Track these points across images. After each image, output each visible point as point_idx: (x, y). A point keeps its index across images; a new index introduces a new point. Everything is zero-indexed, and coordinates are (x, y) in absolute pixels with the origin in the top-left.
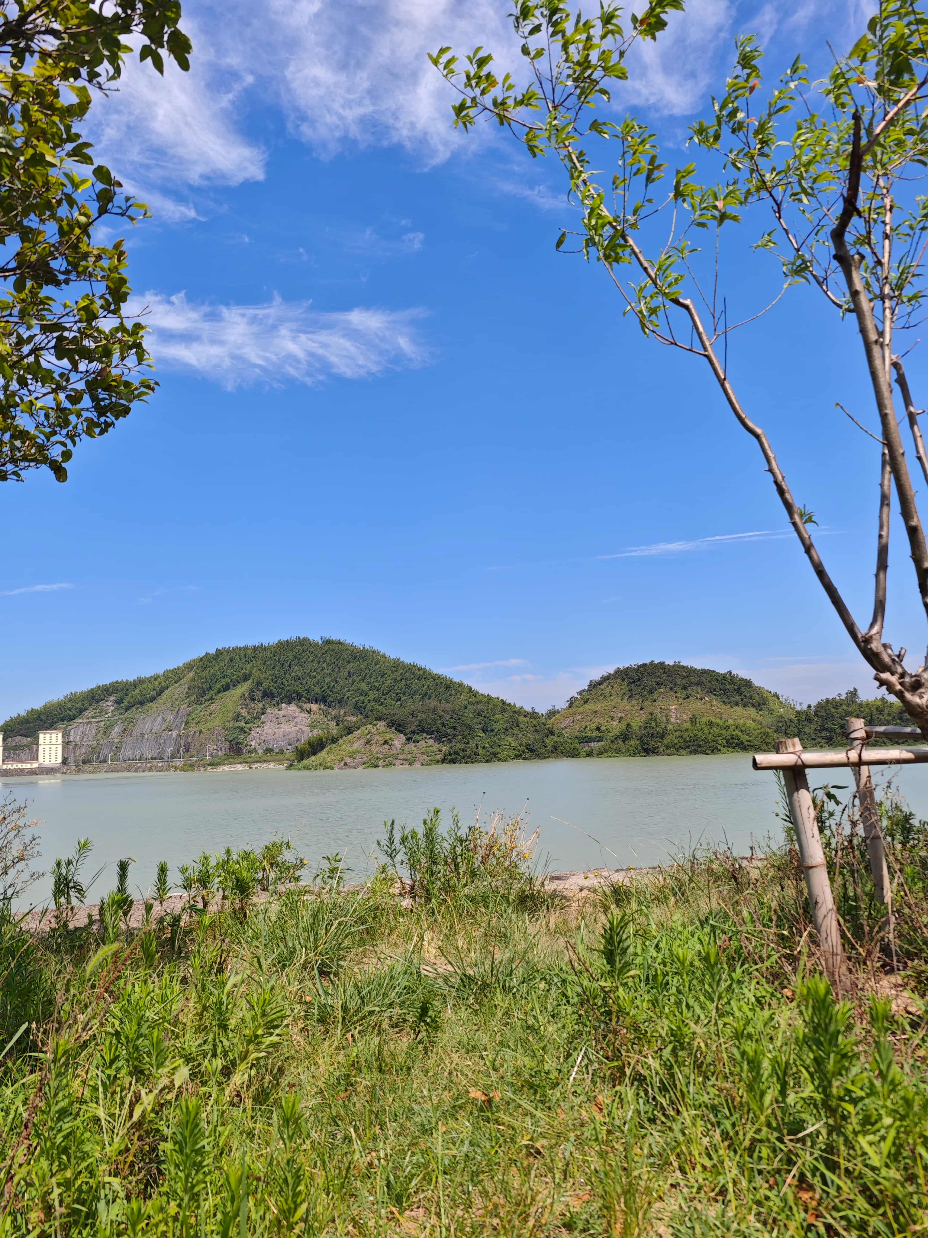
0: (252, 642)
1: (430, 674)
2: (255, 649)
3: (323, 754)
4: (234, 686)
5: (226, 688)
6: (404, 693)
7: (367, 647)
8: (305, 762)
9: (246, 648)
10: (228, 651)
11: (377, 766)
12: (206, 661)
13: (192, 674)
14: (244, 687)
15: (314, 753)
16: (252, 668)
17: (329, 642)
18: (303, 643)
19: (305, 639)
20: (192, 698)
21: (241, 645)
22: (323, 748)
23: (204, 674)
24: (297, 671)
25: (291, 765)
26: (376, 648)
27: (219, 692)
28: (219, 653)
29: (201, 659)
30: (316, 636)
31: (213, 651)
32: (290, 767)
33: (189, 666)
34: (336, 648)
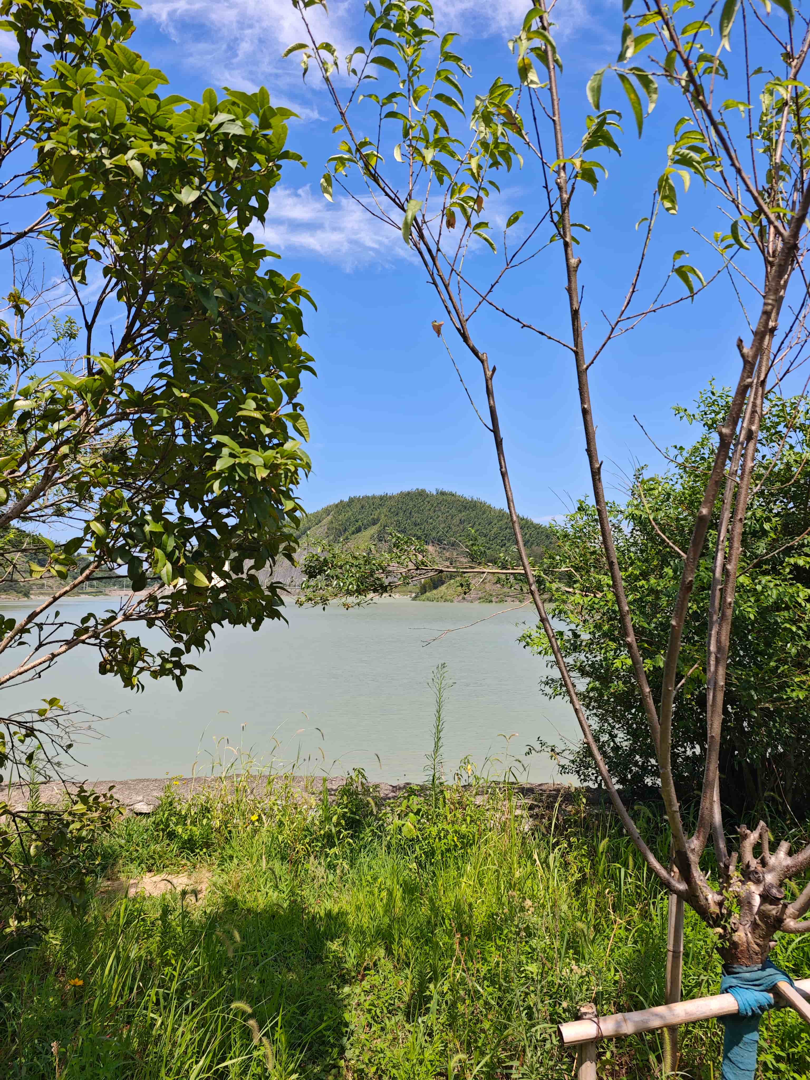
0: (378, 492)
1: (532, 524)
2: (381, 498)
3: (443, 588)
4: (365, 528)
5: (359, 530)
6: (509, 540)
7: (475, 499)
8: (428, 594)
9: (374, 497)
10: (359, 499)
11: (491, 601)
12: (341, 507)
13: (329, 518)
14: (373, 530)
15: (435, 587)
16: (380, 513)
17: (443, 493)
18: (421, 494)
19: (423, 491)
21: (370, 494)
22: (443, 584)
23: (340, 517)
24: (417, 517)
26: (483, 499)
27: (353, 533)
28: (351, 500)
30: (431, 489)
31: (346, 499)
32: (415, 599)
33: (327, 511)
34: (449, 499)
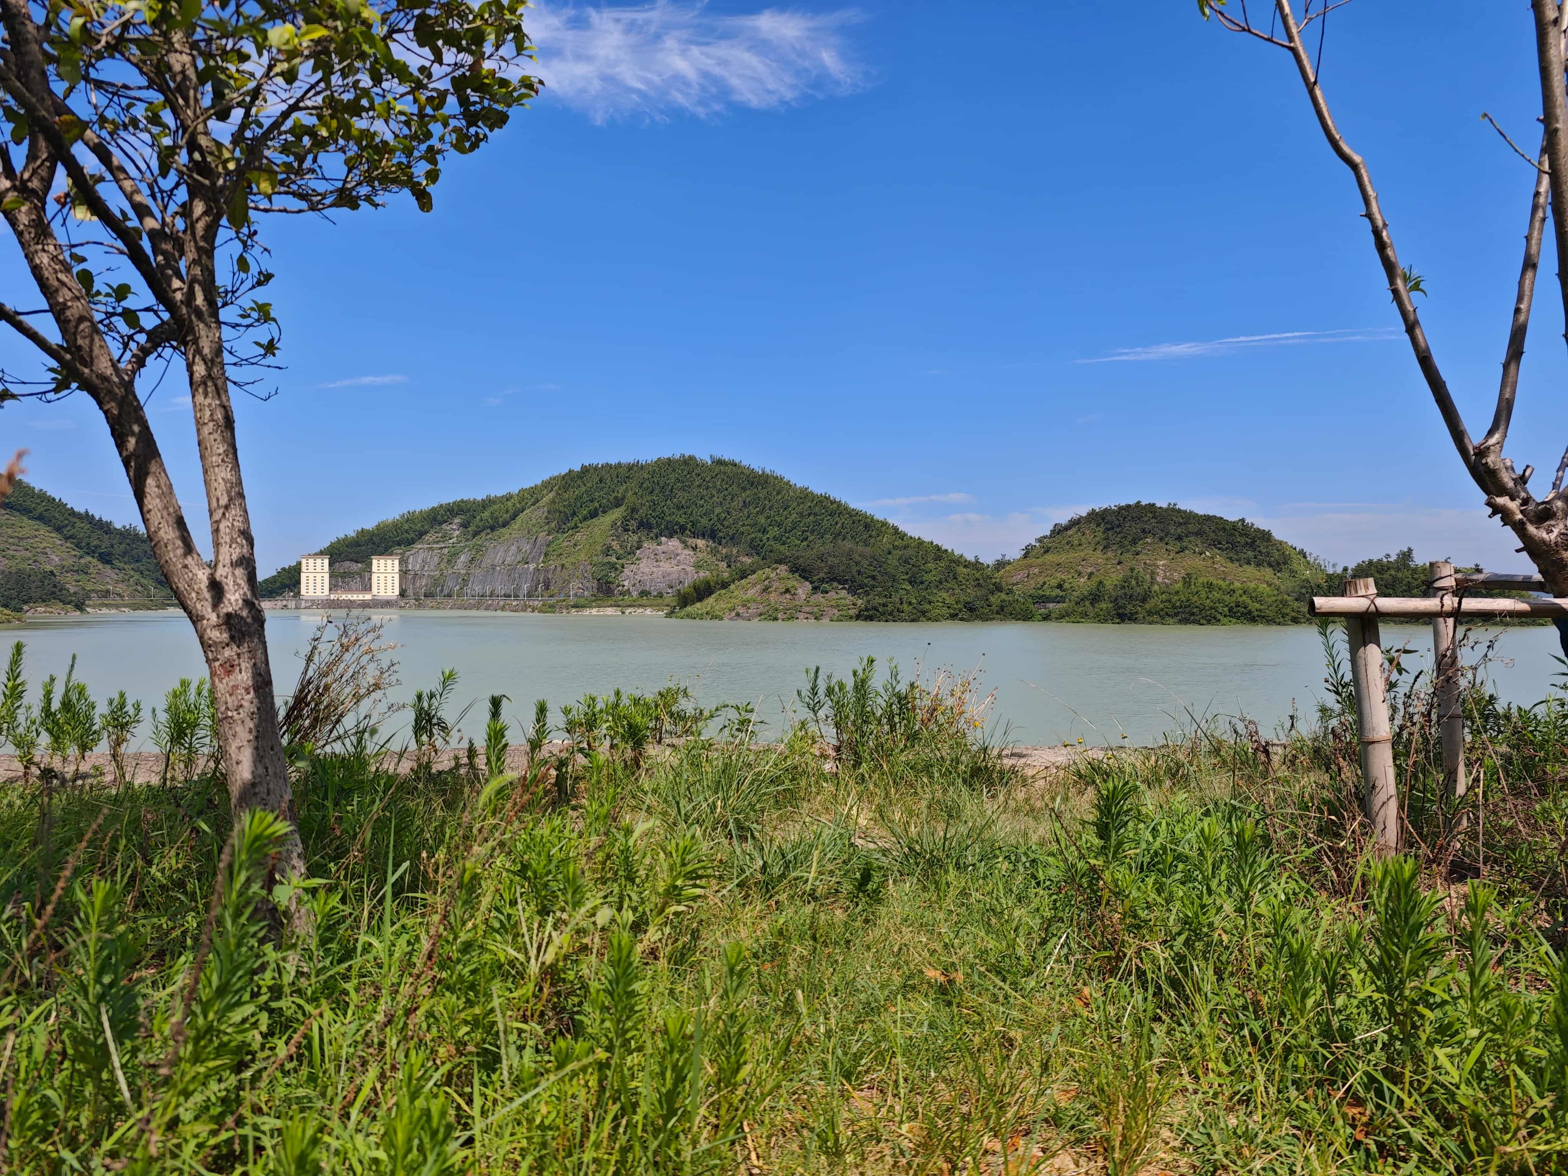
0: (627, 458)
1: (846, 509)
2: (630, 467)
3: (711, 600)
4: (604, 512)
5: (594, 514)
6: (812, 532)
7: (768, 471)
8: (689, 609)
9: (619, 465)
10: (596, 468)
11: (776, 619)
12: (569, 480)
13: (551, 495)
14: (616, 514)
15: (700, 599)
16: (626, 491)
17: (720, 462)
18: (689, 463)
19: (692, 458)
20: (553, 525)
21: (613, 462)
22: (710, 594)
23: (566, 496)
24: (681, 497)
25: (672, 612)
26: (778, 473)
27: (585, 519)
28: (585, 470)
29: (563, 477)
30: (704, 455)
31: (577, 468)
32: (669, 615)
33: (548, 485)
34: (728, 469)
